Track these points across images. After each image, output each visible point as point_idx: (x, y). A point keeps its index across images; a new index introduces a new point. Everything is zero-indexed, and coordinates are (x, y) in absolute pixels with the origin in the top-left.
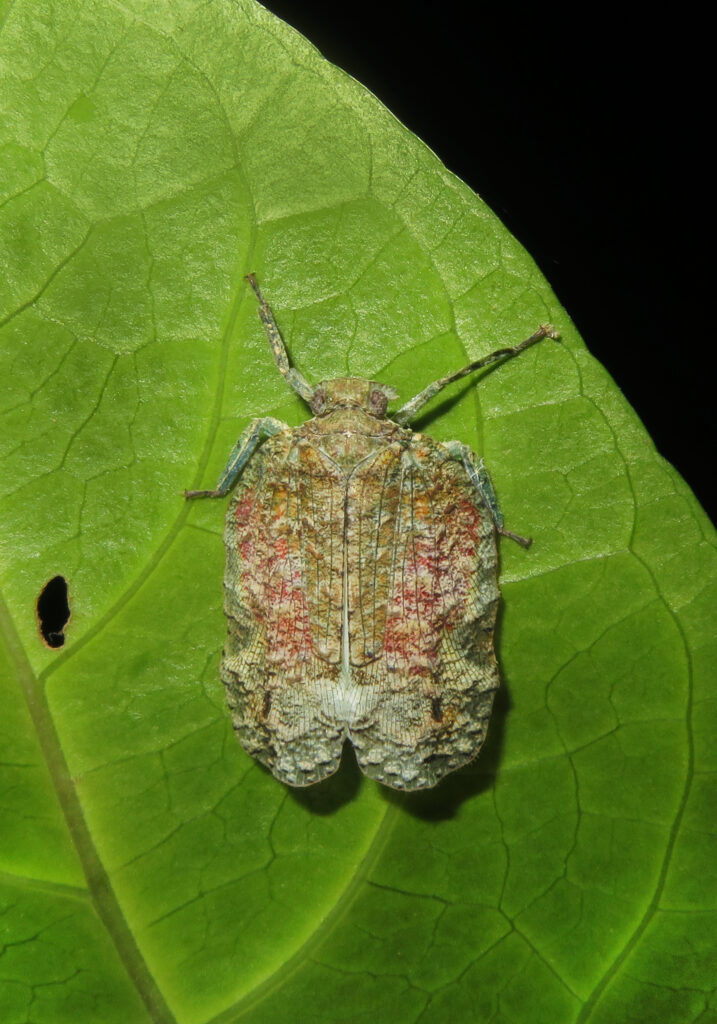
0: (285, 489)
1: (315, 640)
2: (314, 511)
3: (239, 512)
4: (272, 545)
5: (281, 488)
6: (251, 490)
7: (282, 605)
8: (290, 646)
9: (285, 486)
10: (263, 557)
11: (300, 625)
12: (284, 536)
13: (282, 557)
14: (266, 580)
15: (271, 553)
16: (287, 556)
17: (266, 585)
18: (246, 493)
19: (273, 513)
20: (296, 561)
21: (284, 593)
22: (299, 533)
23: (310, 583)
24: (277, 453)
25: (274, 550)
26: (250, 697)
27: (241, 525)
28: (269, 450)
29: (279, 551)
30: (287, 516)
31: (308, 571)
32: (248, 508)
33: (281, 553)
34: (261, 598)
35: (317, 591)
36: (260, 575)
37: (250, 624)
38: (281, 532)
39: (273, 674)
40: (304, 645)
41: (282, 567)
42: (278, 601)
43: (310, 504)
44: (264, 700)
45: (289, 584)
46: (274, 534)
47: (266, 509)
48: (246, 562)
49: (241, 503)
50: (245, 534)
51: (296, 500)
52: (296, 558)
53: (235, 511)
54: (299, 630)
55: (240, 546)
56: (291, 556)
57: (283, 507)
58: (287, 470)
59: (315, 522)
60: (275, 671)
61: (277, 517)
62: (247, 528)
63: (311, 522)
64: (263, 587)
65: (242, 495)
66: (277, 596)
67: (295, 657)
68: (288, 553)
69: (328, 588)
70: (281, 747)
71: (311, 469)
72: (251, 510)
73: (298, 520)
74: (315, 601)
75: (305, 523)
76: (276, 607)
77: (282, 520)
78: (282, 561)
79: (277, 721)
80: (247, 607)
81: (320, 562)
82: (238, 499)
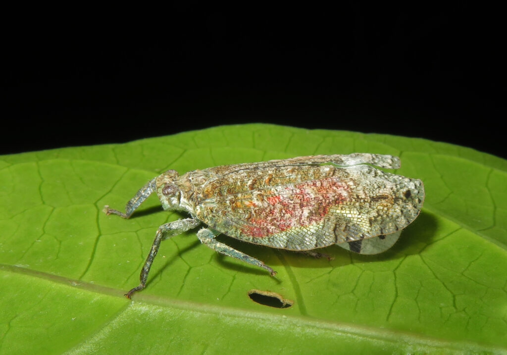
0: (233, 203)
1: (324, 175)
2: (242, 181)
3: (260, 235)
4: (274, 205)
5: (234, 205)
6: (243, 230)
7: (309, 193)
8: (335, 188)
9: (232, 202)
10: (284, 211)
11: (318, 184)
12: (265, 198)
13: (279, 198)
14: (298, 206)
15: (279, 206)
16: (277, 195)
17: (302, 206)
18: (246, 233)
19: (252, 207)
20: (278, 190)
21: (302, 193)
22: (259, 190)
23: (290, 181)
24: (212, 212)
25: (276, 204)
26: (381, 213)
27: (268, 231)
28: (211, 219)
29: (276, 201)
30: (251, 199)
31: (282, 184)
32: (255, 230)
33: (277, 200)
34: (310, 208)
35: (293, 176)
36: (297, 212)
37: (332, 218)
38: (263, 200)
39: (358, 196)
40: (330, 180)
41: (285, 196)
42: (308, 196)
43: (239, 183)
44: (378, 201)
45: (294, 191)
46: (266, 205)
47: (251, 212)
48: (292, 225)
49: (253, 235)
50: (273, 227)
51: (240, 195)
52: (276, 190)
53: (260, 238)
54: (322, 184)
55: (283, 230)
56: (276, 192)
57: (247, 203)
58: (222, 202)
59: (249, 180)
60: (355, 194)
61: (254, 205)
62: (269, 227)
63: (250, 183)
64: (303, 208)
65: (248, 236)
66: (305, 197)
67: (340, 184)
68: (275, 194)
69: (288, 170)
70: (401, 188)
71: (217, 187)
72: (256, 227)
73: (252, 193)
74: (299, 176)
75: (252, 187)
76: (313, 196)
77: (255, 202)
78: (281, 198)
79: (385, 189)
80: (322, 221)
81: (274, 176)
82: (251, 238)
